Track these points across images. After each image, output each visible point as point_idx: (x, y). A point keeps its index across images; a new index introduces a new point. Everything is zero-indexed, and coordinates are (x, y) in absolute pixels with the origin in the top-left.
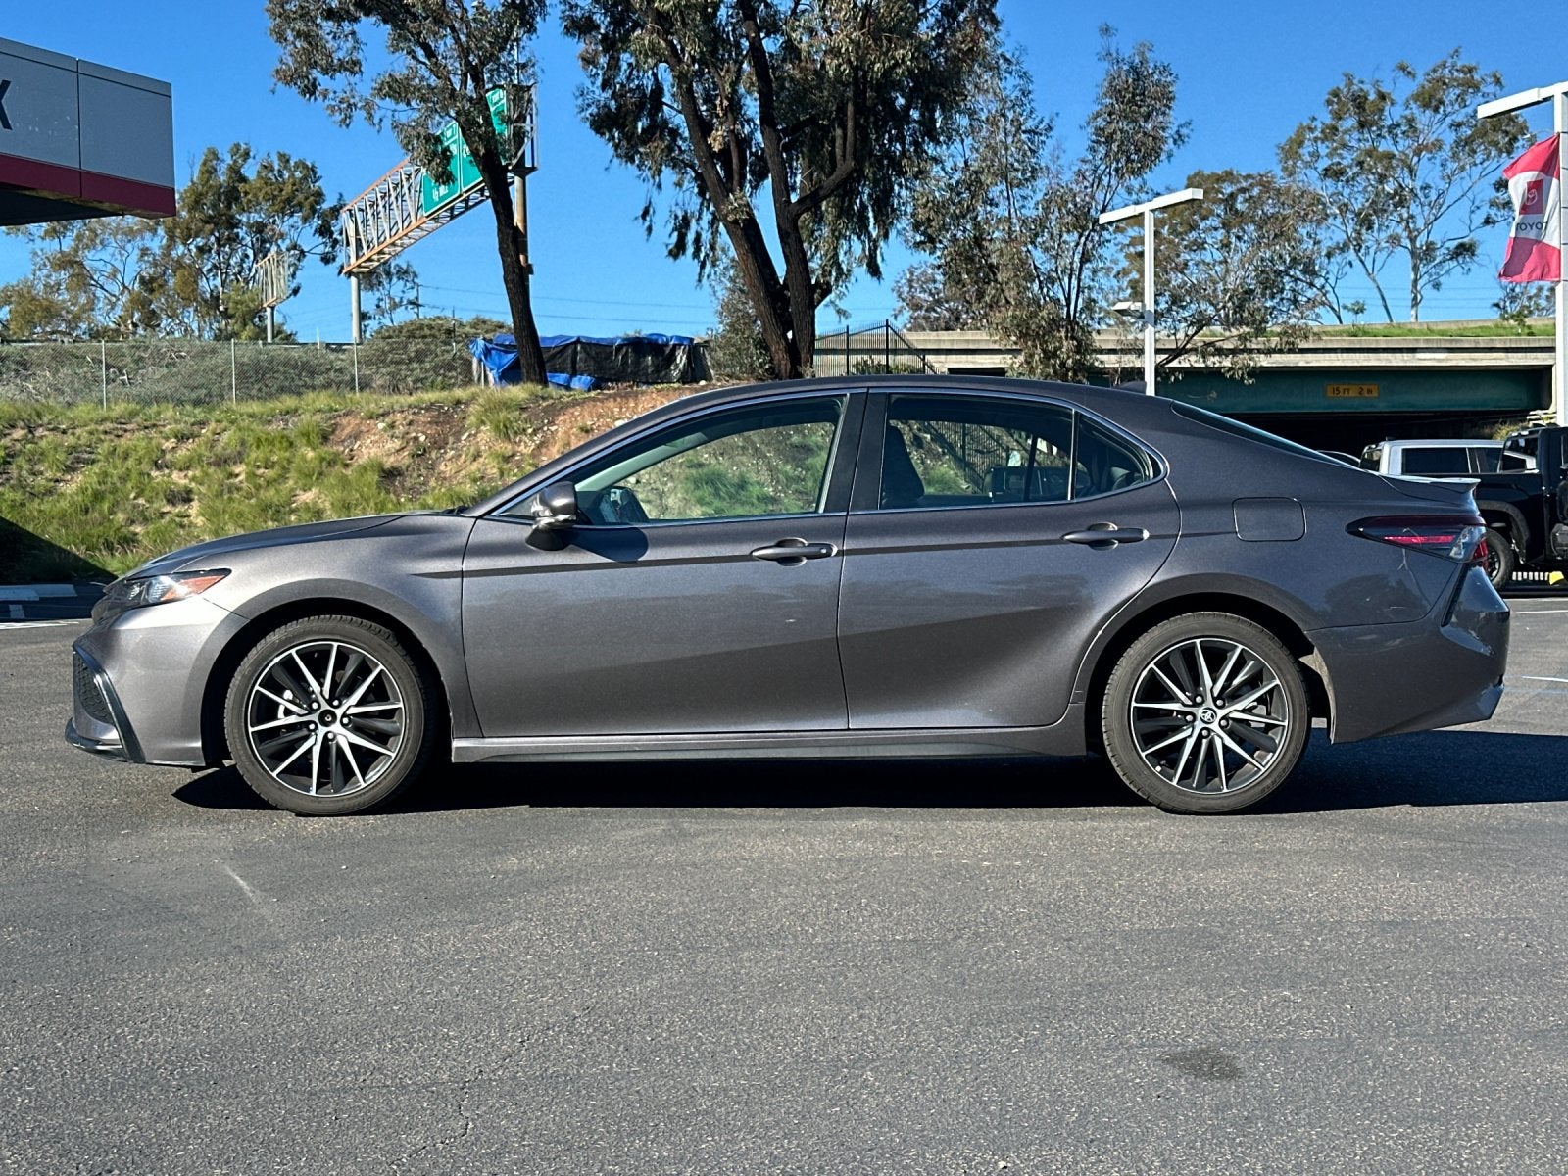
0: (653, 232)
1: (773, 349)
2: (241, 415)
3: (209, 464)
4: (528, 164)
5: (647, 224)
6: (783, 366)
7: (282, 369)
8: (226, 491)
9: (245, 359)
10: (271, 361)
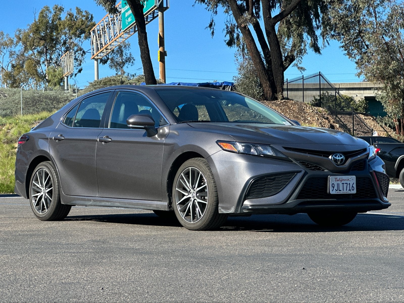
0: (215, 34)
1: (264, 86)
2: (22, 120)
3: (4, 143)
4: (165, 6)
5: (212, 30)
6: (268, 94)
7: (44, 100)
8: (10, 155)
9: (28, 96)
10: (40, 97)
